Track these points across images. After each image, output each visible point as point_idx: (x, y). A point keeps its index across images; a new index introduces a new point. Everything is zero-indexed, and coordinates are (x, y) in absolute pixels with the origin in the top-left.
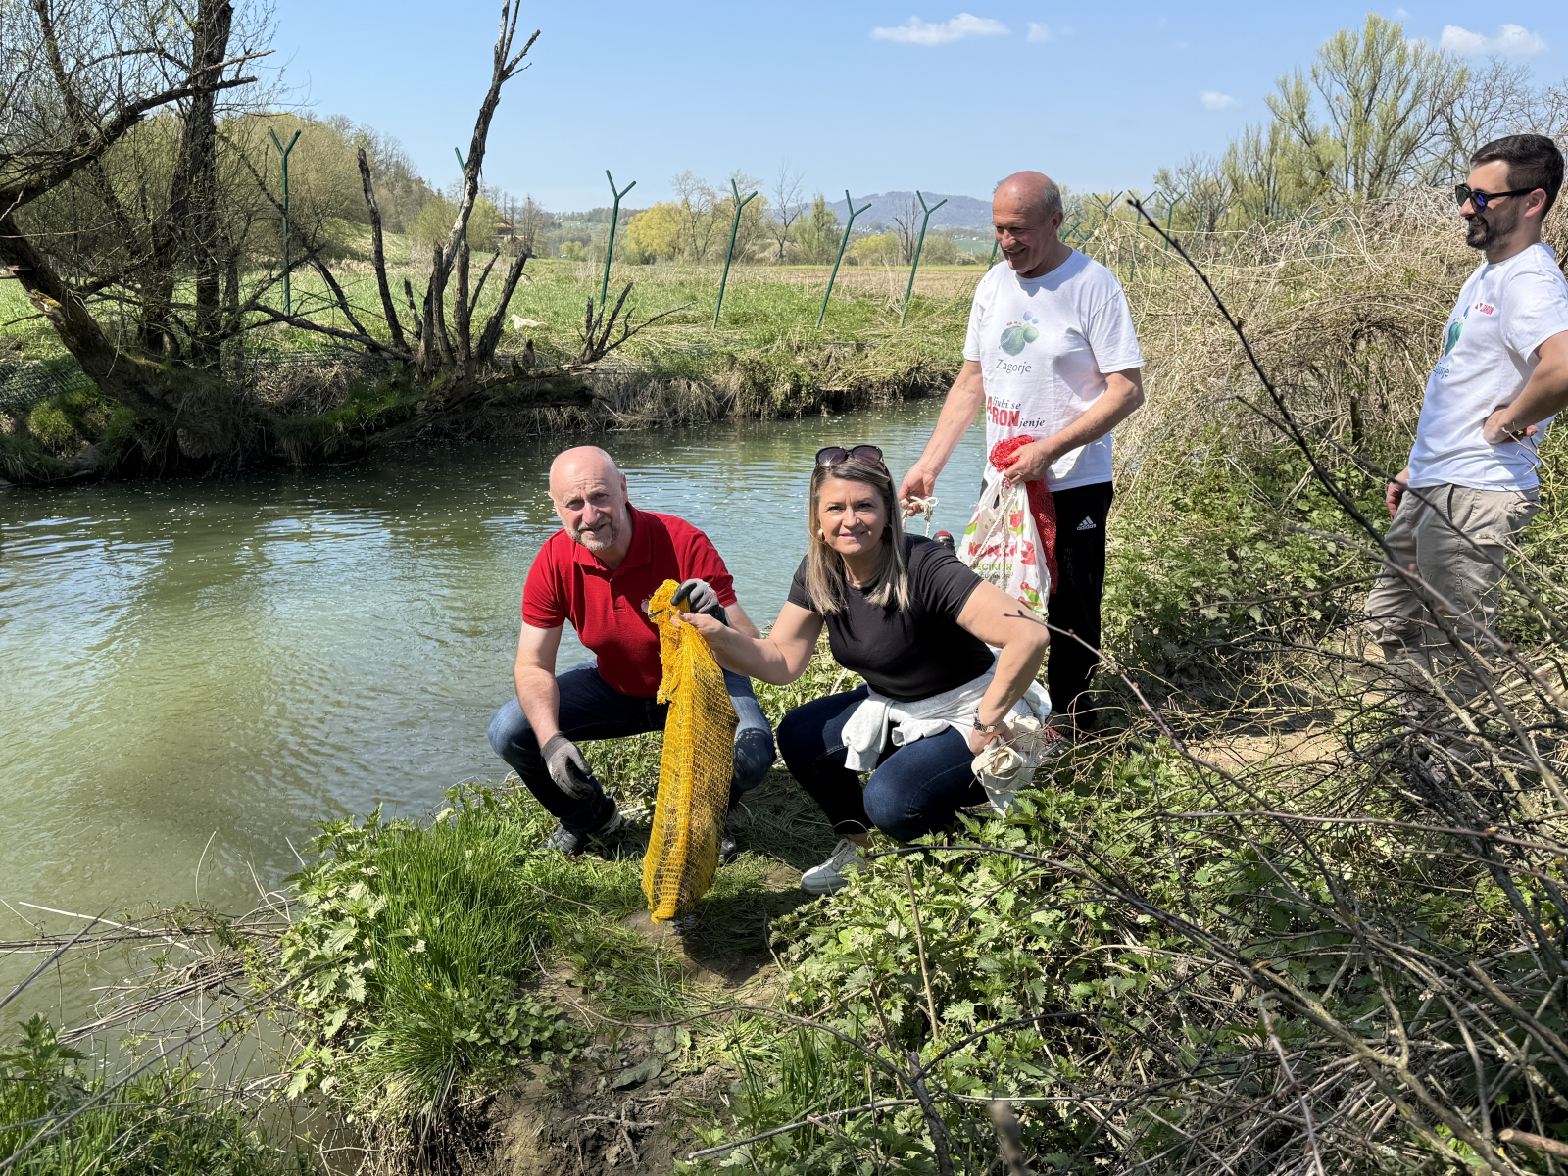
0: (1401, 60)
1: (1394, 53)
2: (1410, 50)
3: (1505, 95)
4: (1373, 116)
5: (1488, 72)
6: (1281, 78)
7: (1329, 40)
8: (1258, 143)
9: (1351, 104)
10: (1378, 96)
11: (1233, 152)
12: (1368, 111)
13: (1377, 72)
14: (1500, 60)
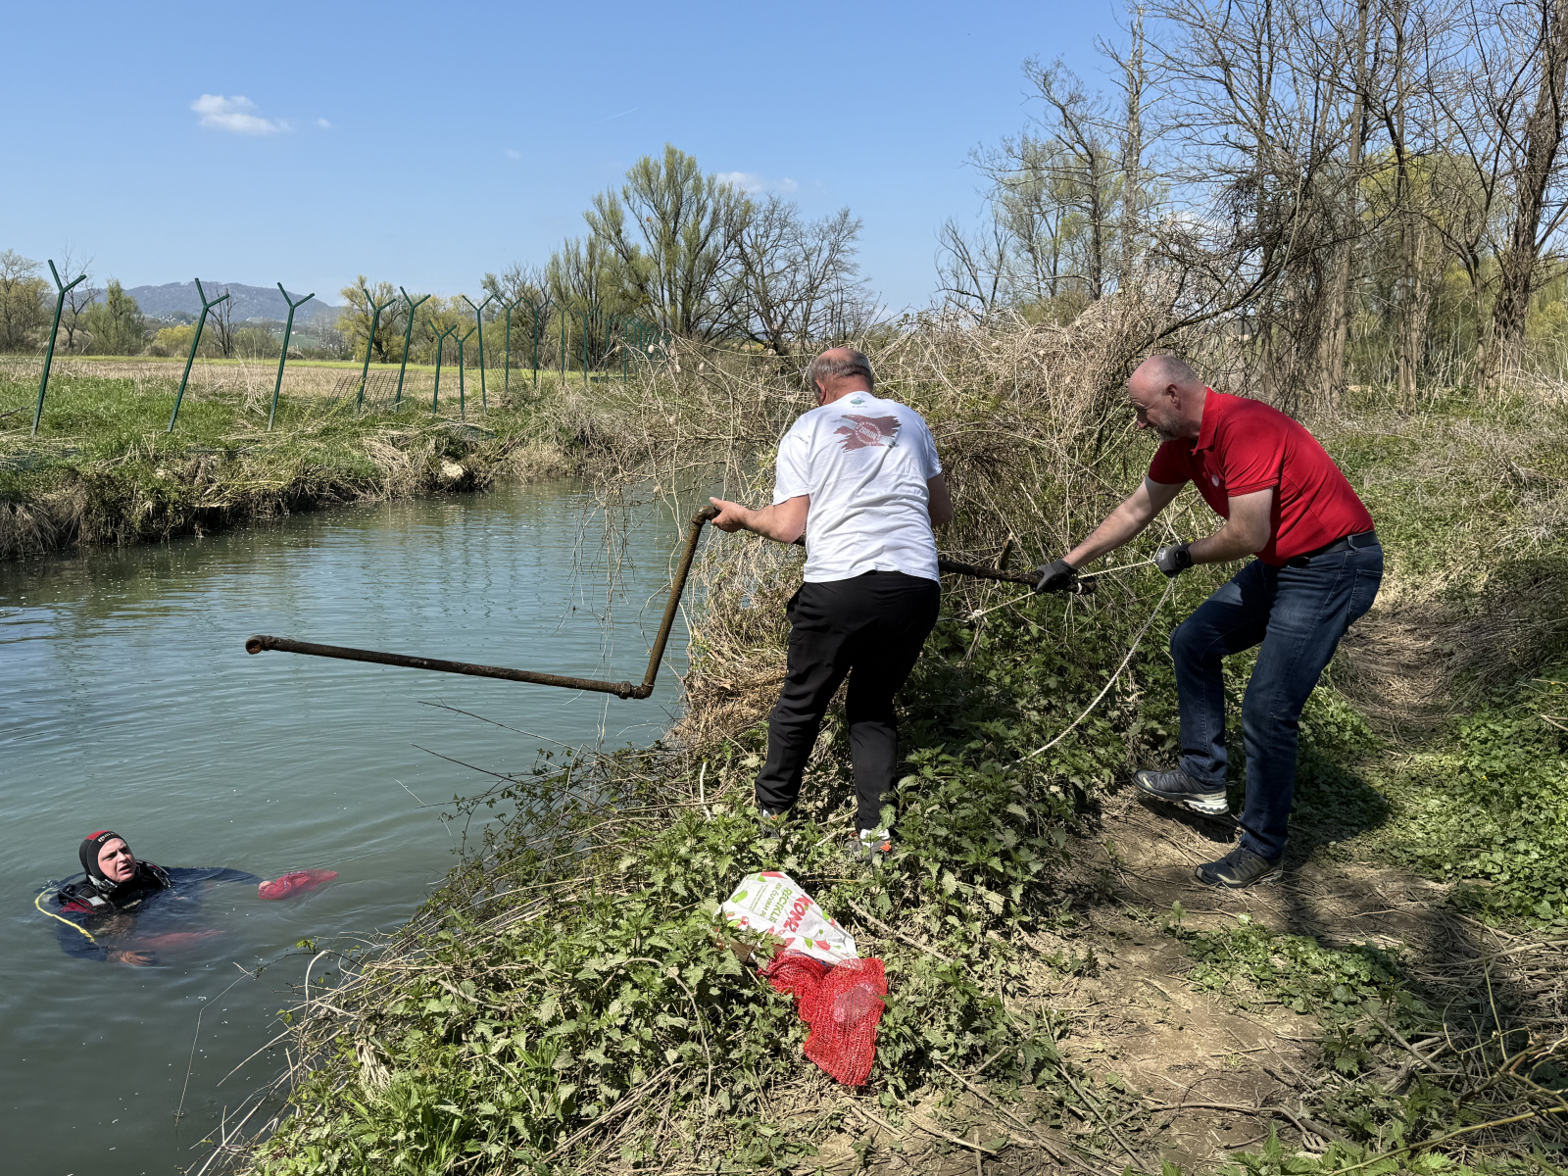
0: (697, 189)
1: (691, 182)
2: (705, 181)
3: (783, 227)
4: (679, 237)
5: (766, 206)
6: (596, 196)
7: (633, 163)
8: (577, 255)
9: (659, 226)
10: (681, 220)
11: (555, 263)
12: (675, 233)
13: (679, 197)
14: (775, 196)
